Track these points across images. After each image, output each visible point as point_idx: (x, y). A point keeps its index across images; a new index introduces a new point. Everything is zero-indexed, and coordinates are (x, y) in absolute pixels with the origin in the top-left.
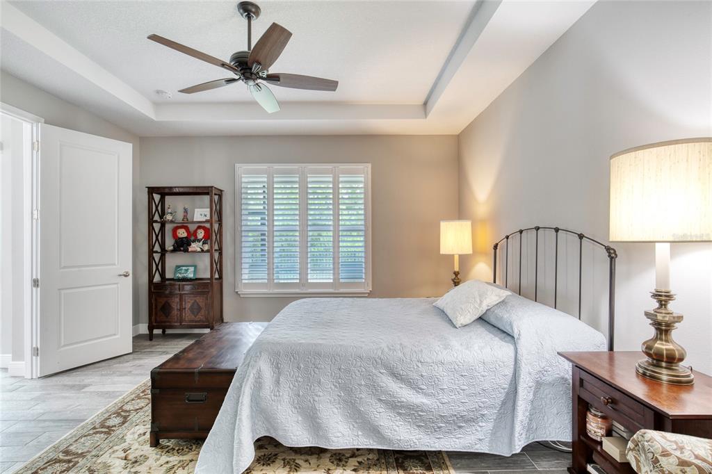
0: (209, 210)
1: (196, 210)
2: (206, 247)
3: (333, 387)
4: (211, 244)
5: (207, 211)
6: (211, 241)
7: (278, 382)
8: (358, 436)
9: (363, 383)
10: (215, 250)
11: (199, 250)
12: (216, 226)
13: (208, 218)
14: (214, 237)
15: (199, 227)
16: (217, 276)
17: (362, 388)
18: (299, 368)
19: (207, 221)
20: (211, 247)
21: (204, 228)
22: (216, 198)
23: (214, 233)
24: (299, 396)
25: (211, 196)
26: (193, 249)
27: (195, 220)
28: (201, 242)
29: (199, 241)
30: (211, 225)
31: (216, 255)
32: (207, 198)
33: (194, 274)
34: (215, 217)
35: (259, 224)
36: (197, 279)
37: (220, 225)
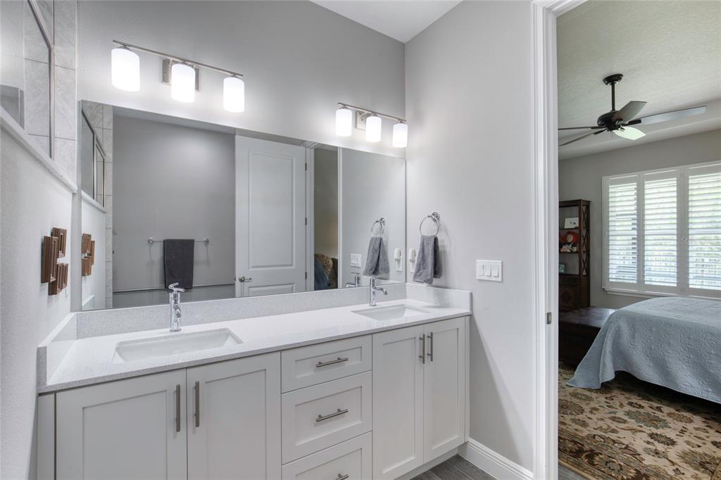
0: (578, 219)
1: (566, 219)
2: (575, 249)
3: (682, 350)
4: (580, 247)
5: (576, 220)
6: (580, 243)
7: (633, 337)
8: (708, 391)
9: (713, 352)
10: (584, 252)
11: (569, 251)
12: (584, 232)
13: (577, 225)
14: (582, 242)
15: (569, 233)
16: (584, 273)
17: (712, 356)
18: (651, 331)
19: (576, 228)
20: (580, 249)
21: (573, 233)
22: (584, 208)
23: (582, 238)
24: (651, 349)
25: (580, 208)
26: (564, 251)
27: (565, 227)
28: (571, 246)
29: (569, 244)
30: (580, 231)
31: (584, 256)
32: (576, 209)
33: (565, 271)
34: (583, 224)
35: (630, 228)
36: (567, 275)
37: (588, 231)
